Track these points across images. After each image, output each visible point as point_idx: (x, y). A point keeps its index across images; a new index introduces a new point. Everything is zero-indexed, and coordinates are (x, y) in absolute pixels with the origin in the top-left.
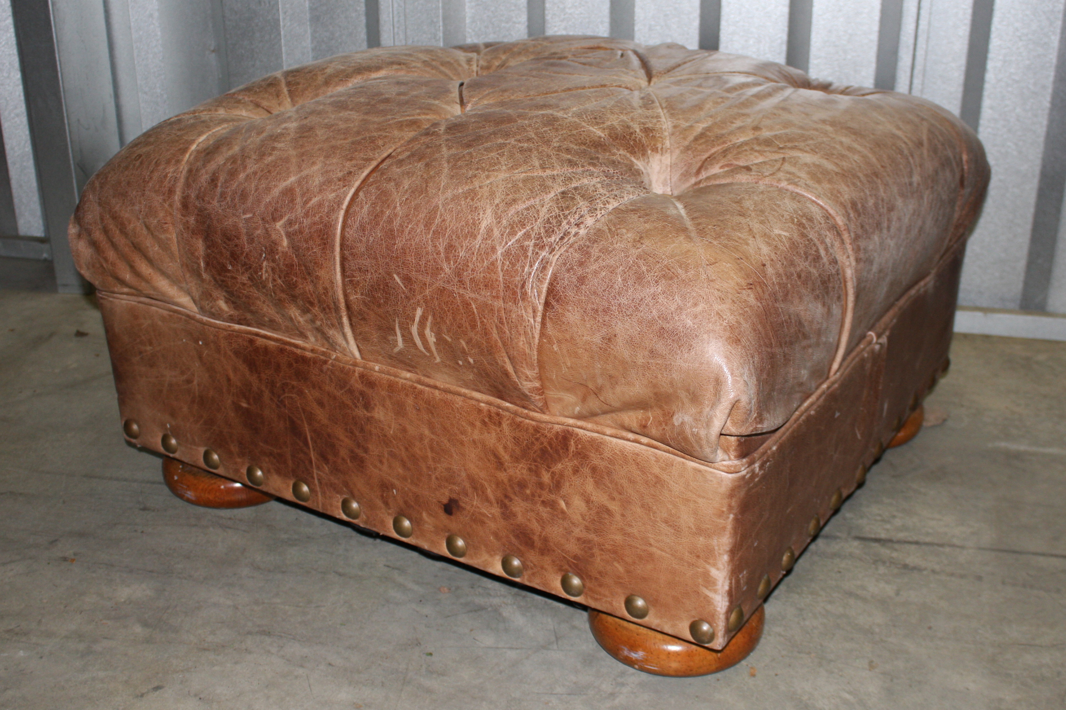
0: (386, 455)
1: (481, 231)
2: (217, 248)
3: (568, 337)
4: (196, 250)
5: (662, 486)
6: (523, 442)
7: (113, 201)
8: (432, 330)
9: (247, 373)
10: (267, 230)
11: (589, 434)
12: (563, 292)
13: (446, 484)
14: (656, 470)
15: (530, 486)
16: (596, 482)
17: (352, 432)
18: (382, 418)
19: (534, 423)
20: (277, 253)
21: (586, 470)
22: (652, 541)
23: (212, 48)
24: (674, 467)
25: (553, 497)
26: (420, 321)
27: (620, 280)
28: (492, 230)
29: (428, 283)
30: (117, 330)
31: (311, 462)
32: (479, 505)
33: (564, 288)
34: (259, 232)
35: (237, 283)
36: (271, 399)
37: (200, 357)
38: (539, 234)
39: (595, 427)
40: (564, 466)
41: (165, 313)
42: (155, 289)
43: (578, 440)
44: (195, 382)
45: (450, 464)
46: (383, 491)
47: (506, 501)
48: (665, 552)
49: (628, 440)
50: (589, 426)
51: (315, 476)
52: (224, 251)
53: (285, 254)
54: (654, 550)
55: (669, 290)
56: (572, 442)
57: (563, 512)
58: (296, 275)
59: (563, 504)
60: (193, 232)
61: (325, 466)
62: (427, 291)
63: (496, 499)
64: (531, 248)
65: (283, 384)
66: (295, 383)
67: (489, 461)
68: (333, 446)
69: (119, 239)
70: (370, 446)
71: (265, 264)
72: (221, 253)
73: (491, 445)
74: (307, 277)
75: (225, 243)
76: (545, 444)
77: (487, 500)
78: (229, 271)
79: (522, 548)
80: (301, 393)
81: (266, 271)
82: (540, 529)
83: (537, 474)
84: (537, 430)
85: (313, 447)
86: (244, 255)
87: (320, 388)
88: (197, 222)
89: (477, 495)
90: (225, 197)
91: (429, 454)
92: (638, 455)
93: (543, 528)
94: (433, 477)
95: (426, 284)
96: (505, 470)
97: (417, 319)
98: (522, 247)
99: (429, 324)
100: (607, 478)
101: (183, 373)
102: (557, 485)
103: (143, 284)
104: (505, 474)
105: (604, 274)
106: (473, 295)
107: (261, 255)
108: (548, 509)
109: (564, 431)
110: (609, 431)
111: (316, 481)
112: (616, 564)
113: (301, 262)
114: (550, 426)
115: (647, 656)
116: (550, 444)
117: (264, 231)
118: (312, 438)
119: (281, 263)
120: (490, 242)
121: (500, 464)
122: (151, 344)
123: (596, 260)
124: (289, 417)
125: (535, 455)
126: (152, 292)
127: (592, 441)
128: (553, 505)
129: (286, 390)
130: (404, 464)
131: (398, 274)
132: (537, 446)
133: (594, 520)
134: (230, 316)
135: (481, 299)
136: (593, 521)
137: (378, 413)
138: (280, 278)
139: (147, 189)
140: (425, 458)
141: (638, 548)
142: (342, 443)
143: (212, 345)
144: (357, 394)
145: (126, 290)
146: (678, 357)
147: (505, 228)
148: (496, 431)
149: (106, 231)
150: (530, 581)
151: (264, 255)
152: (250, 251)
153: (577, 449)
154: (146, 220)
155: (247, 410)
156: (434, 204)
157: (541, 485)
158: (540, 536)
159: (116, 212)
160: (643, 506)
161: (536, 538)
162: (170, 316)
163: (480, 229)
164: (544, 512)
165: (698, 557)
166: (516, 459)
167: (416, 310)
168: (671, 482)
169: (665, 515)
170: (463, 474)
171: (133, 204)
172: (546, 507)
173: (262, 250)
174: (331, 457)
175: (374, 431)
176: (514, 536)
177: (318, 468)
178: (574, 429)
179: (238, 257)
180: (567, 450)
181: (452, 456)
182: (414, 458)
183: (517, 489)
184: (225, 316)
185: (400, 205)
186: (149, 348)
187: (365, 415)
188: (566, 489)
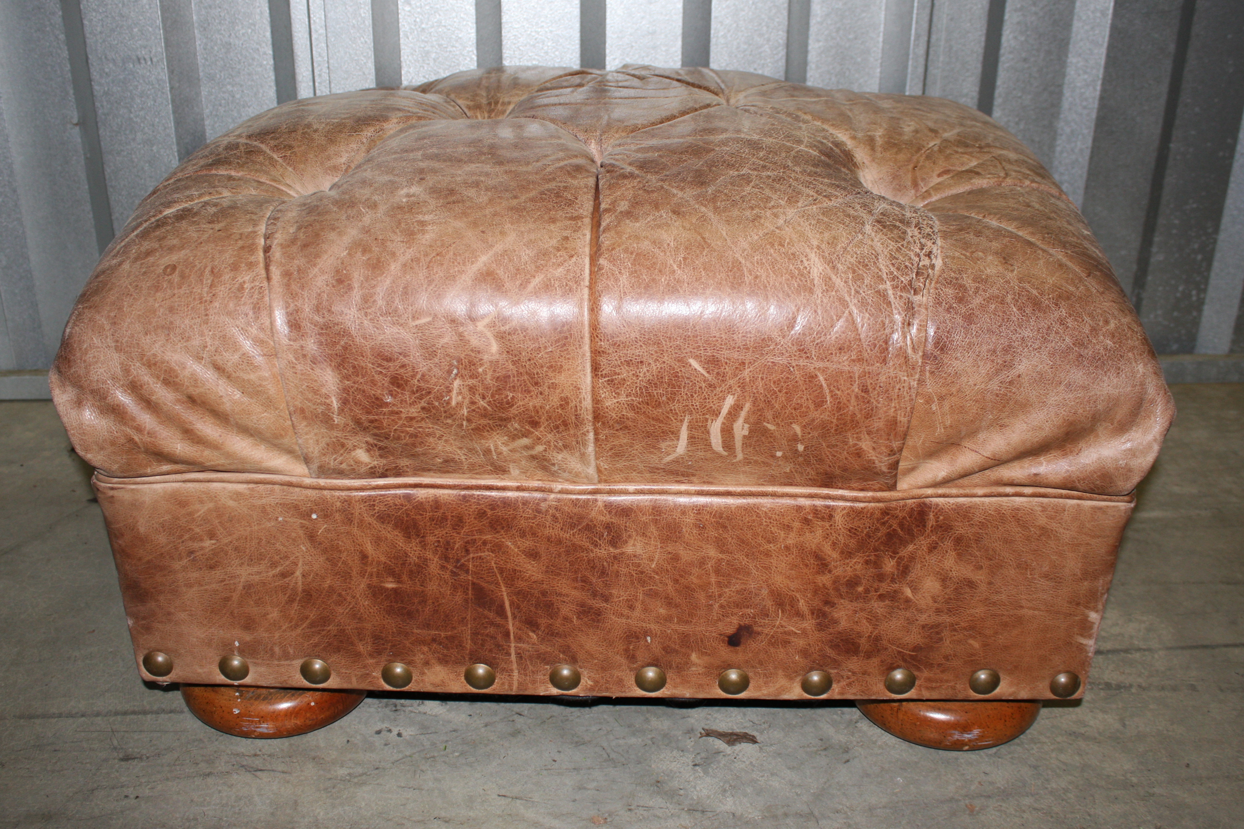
0: (641, 596)
1: (816, 282)
2: (363, 376)
3: (954, 390)
4: (323, 385)
5: (1049, 537)
6: (862, 532)
7: (146, 341)
8: (746, 421)
9: (401, 542)
10: (461, 335)
11: (951, 500)
12: (947, 338)
13: (735, 610)
14: (1042, 521)
15: (864, 581)
16: (959, 555)
17: (585, 580)
18: (639, 551)
19: (881, 505)
20: (481, 365)
21: (948, 544)
22: (1024, 603)
23: (75, 121)
24: (1066, 513)
25: (896, 586)
26: (729, 413)
27: (1015, 310)
28: (830, 279)
29: (747, 362)
30: (142, 530)
31: (507, 634)
32: (784, 624)
33: (948, 332)
34: (446, 340)
35: (400, 419)
36: (443, 567)
37: (312, 537)
38: (892, 273)
39: (961, 491)
40: (918, 546)
41: (241, 487)
42: (228, 455)
43: (939, 510)
44: (298, 573)
45: (745, 584)
46: (630, 643)
47: (826, 609)
48: (1039, 610)
49: (1007, 495)
50: (954, 491)
51: (513, 651)
52: (377, 377)
53: (494, 364)
54: (1024, 611)
55: (1073, 311)
56: (931, 516)
57: (907, 600)
58: (513, 389)
59: (908, 592)
60: (314, 361)
61: (531, 634)
62: (747, 371)
63: (811, 610)
64: (890, 292)
65: (467, 542)
66: (488, 537)
67: (807, 566)
68: (549, 606)
69: (163, 395)
70: (614, 592)
71: (457, 383)
72: (373, 383)
73: (813, 547)
74: (532, 388)
75: (380, 365)
76: (895, 526)
77: (799, 614)
78: (387, 405)
79: (839, 658)
80: (498, 548)
81: (459, 393)
82: (870, 629)
83: (877, 564)
84: (885, 512)
85: (513, 614)
86: (419, 376)
87: (534, 534)
88: (321, 344)
89: (783, 612)
90: (375, 301)
91: (713, 579)
92: (1018, 509)
93: (875, 627)
94: (716, 606)
95: (744, 363)
96: (830, 571)
97: (725, 411)
98: (878, 292)
99: (743, 414)
100: (975, 546)
101: (274, 565)
102: (904, 570)
103: (207, 453)
104: (828, 576)
105: (993, 306)
106: (821, 365)
107: (449, 372)
108: (887, 602)
109: (919, 505)
110: (980, 491)
111: (513, 657)
112: (971, 641)
113: (521, 370)
114: (902, 503)
115: (984, 732)
116: (901, 525)
117: (455, 338)
118: (512, 604)
119: (489, 377)
120: (834, 293)
121: (823, 565)
122: (212, 535)
123: (976, 293)
124: (473, 584)
125: (877, 544)
126: (222, 461)
127: (958, 509)
128: (893, 596)
129: (471, 549)
130: (669, 602)
131: (697, 357)
132: (884, 530)
133: (950, 599)
134: (371, 468)
135: (832, 367)
136: (948, 601)
137: (634, 545)
138: (484, 398)
139: (211, 312)
140: (705, 587)
141: (1003, 615)
142: (565, 599)
143: (337, 516)
144: (600, 529)
145: (166, 468)
146: (1106, 384)
147: (845, 273)
148: (823, 527)
149: (134, 388)
150: (843, 694)
151: (455, 371)
152: (430, 370)
153: (937, 521)
154: (218, 358)
155: (395, 590)
156: (730, 259)
157: (881, 577)
158: (869, 637)
159: (154, 355)
160: (1019, 566)
161: (863, 641)
162: (252, 490)
163: (813, 280)
164: (879, 607)
165: (1078, 604)
166: (847, 554)
167: (724, 399)
168: (1062, 530)
169: (1046, 568)
170: (765, 592)
171: (189, 339)
172: (883, 601)
173: (451, 365)
174: (543, 621)
175: (624, 570)
176: (830, 647)
177: (519, 639)
178: (931, 499)
179: (407, 382)
180: (924, 526)
181: (749, 574)
182: (688, 591)
183: (844, 590)
184: (363, 470)
185: (679, 266)
186: (208, 543)
187: (609, 554)
188: (916, 571)
